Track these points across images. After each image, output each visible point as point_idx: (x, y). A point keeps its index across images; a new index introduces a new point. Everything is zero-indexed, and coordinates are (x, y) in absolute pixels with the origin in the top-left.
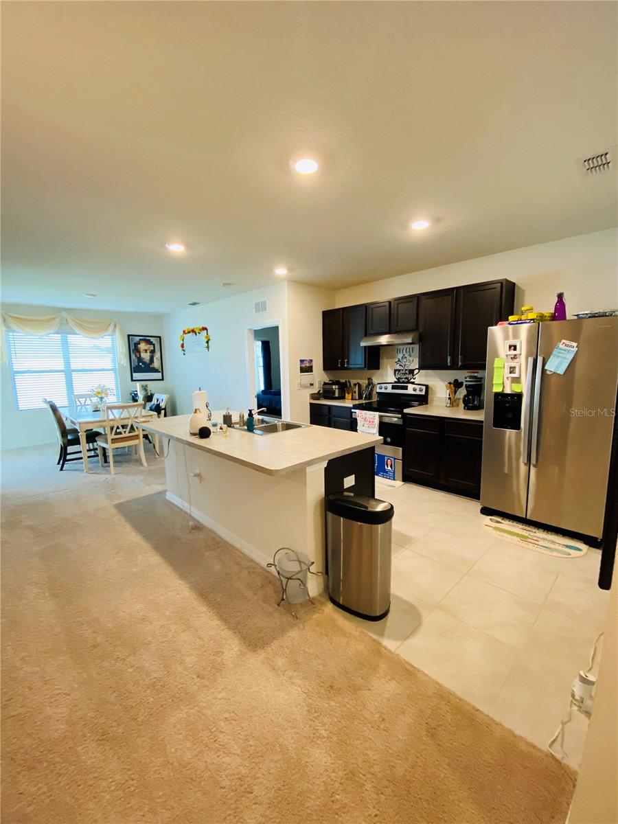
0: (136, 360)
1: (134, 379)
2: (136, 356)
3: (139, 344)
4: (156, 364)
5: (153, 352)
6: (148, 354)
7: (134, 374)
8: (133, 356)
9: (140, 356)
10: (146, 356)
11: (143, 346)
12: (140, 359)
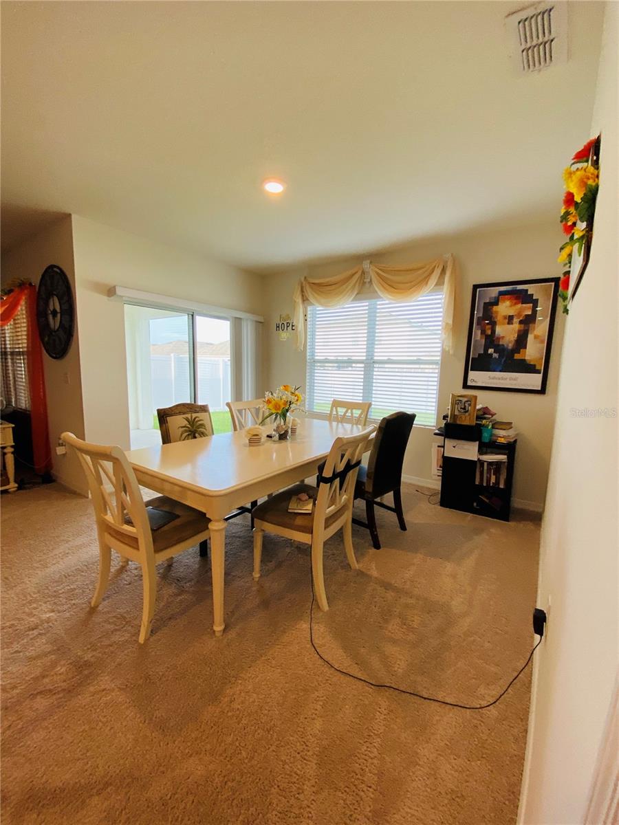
0: (483, 341)
1: (469, 383)
2: (483, 332)
3: (496, 303)
4: (533, 351)
5: (529, 321)
6: (516, 326)
7: (472, 374)
8: (477, 335)
9: (493, 331)
10: (507, 333)
11: (505, 308)
12: (491, 340)
